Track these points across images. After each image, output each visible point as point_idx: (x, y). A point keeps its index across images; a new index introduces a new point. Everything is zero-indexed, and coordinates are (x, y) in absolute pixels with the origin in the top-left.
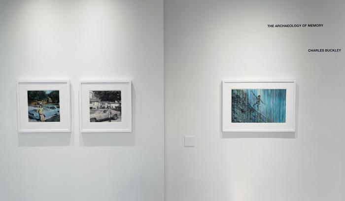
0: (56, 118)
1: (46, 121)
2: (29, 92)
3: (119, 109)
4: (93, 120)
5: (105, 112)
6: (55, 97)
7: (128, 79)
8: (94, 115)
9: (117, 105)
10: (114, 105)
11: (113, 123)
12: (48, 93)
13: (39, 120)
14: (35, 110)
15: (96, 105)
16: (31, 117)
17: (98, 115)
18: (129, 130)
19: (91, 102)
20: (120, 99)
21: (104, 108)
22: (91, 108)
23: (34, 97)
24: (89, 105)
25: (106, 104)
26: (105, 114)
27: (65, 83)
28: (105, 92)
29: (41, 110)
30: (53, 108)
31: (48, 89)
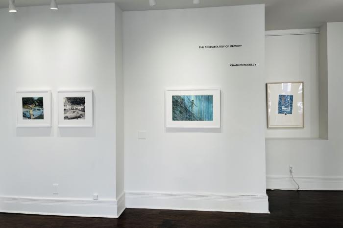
0: (41, 117)
1: (34, 119)
2: (23, 98)
3: (84, 110)
4: (66, 118)
5: (74, 112)
6: (40, 102)
7: (90, 88)
8: (67, 115)
9: (83, 107)
10: (80, 107)
11: (79, 120)
12: (36, 99)
13: (30, 118)
14: (27, 111)
15: (68, 107)
16: (25, 116)
17: (70, 114)
18: (90, 125)
19: (64, 106)
20: (84, 103)
21: (73, 109)
22: (65, 110)
23: (27, 102)
24: (63, 107)
25: (75, 107)
26: (74, 114)
27: (47, 92)
28: (74, 98)
29: (31, 112)
30: (39, 110)
31: (36, 96)
